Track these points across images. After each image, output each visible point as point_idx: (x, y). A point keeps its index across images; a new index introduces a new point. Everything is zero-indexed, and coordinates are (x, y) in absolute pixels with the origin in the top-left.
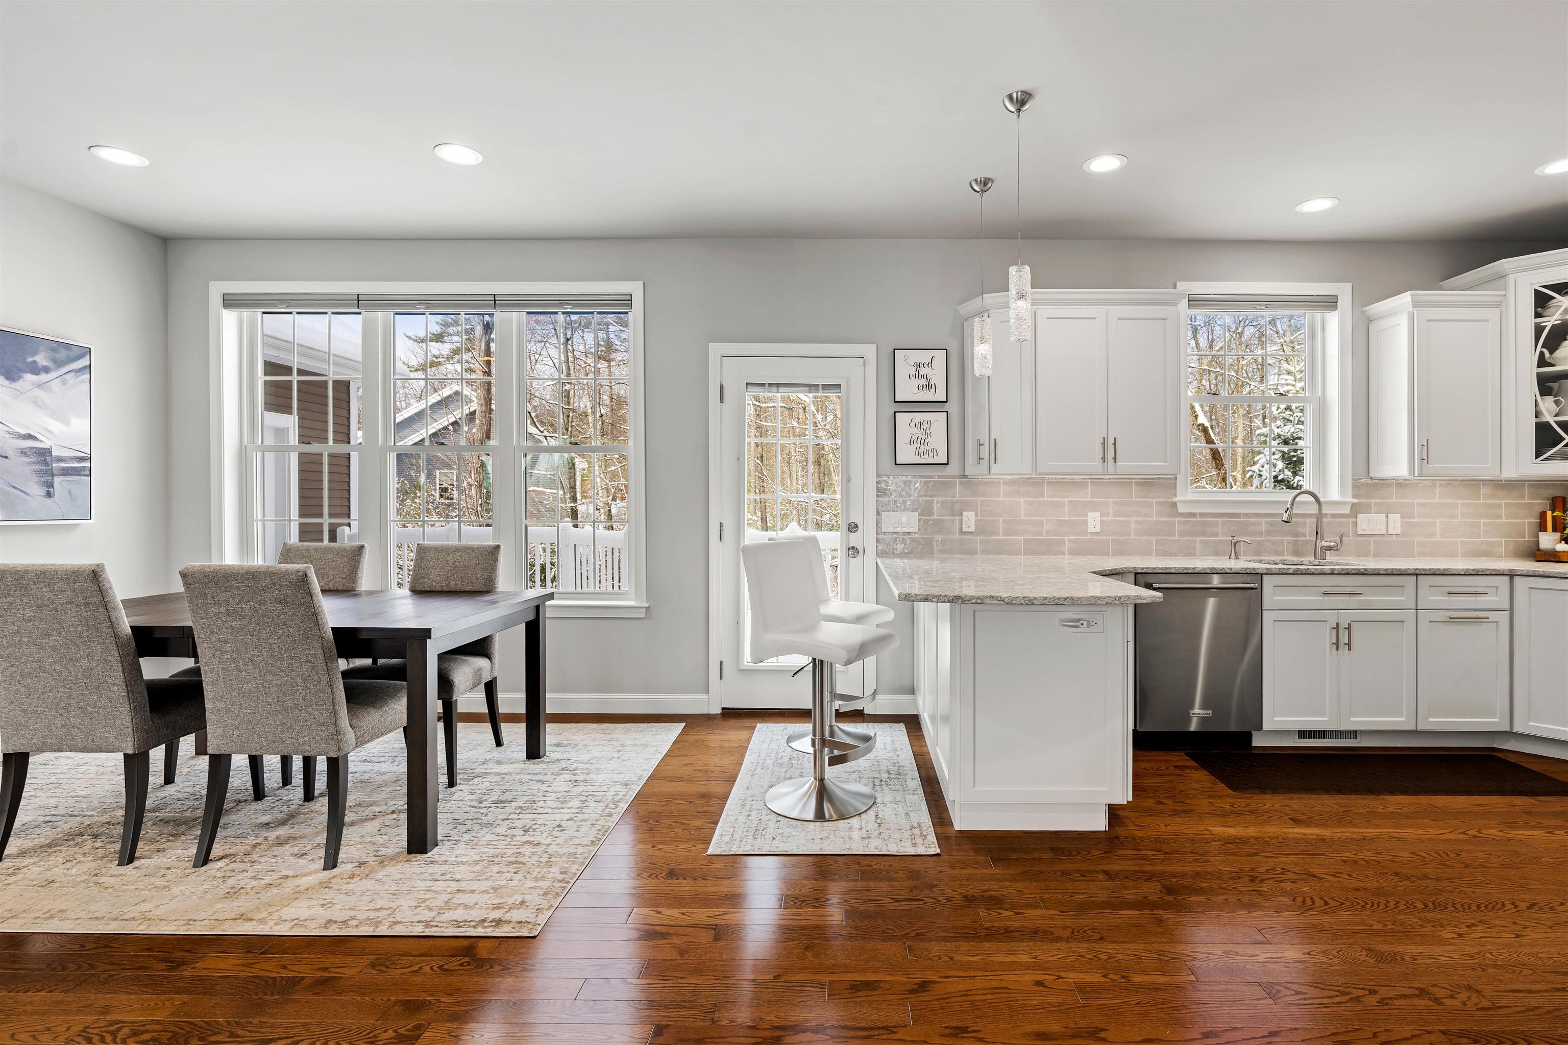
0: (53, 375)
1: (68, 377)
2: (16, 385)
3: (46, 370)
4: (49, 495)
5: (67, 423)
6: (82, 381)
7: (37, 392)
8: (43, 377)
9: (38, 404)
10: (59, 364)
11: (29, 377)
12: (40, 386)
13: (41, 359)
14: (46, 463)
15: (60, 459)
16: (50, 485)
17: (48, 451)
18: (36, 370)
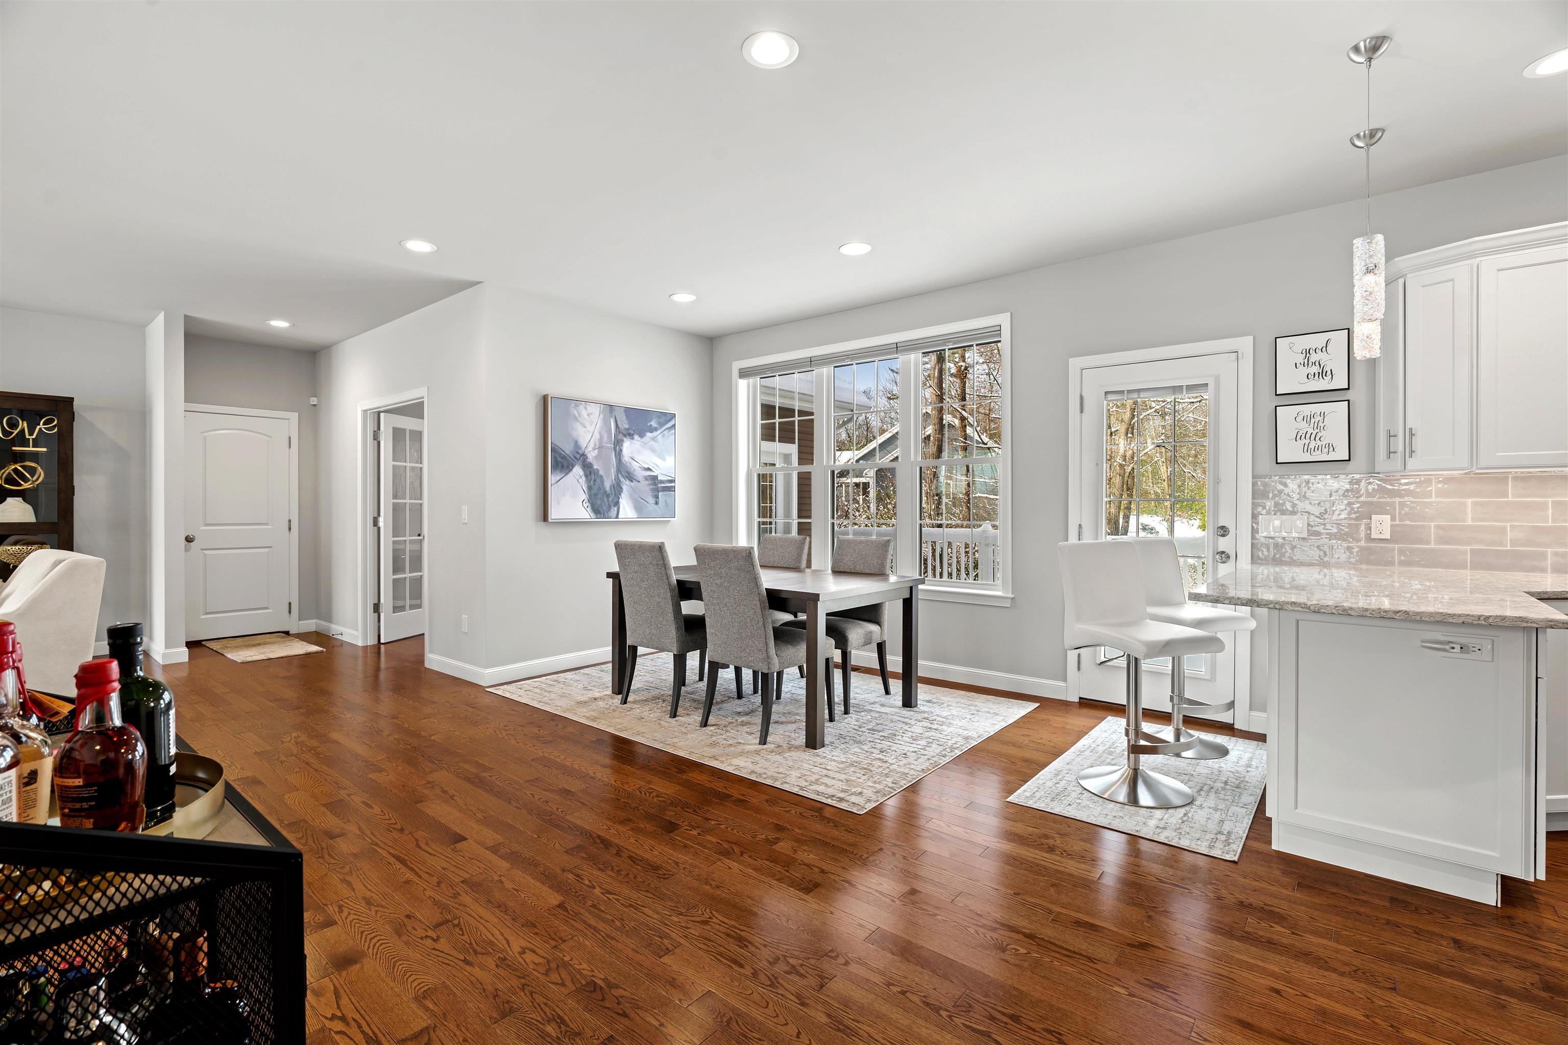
0: (659, 432)
1: (665, 432)
2: (643, 440)
3: (656, 429)
4: (657, 503)
5: (664, 460)
6: (672, 434)
7: (652, 443)
8: (655, 434)
9: (653, 450)
10: (661, 425)
11: (648, 434)
12: (653, 439)
13: (654, 423)
14: (655, 484)
15: (662, 482)
16: (657, 497)
17: (656, 477)
18: (652, 430)
